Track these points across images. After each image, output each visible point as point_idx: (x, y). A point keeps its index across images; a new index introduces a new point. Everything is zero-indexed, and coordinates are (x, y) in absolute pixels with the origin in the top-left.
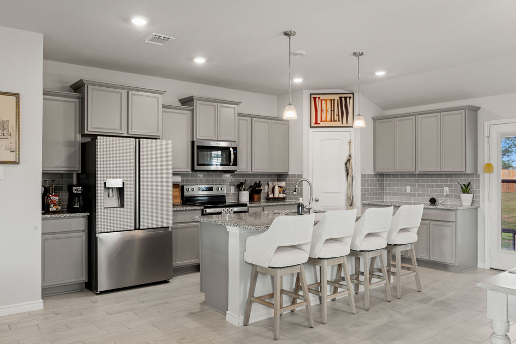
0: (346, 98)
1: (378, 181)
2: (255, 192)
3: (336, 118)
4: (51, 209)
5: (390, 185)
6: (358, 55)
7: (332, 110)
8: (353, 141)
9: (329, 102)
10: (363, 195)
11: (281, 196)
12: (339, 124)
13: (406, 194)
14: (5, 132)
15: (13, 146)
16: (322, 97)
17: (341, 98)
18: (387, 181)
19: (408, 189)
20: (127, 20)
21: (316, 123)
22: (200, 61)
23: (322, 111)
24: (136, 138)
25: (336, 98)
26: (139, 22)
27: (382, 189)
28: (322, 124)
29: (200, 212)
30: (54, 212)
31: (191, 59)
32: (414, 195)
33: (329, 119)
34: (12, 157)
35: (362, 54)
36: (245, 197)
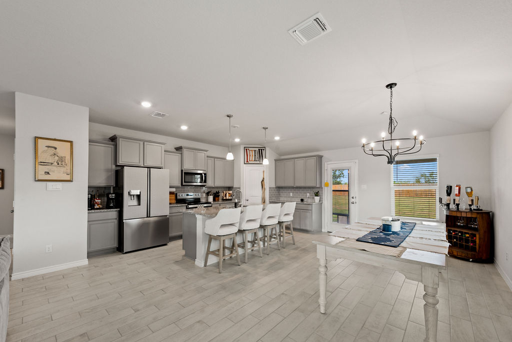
0: (262, 150)
1: (277, 190)
2: (216, 196)
3: (257, 159)
4: (95, 207)
5: (283, 193)
6: (265, 128)
7: (255, 156)
8: (265, 170)
9: (253, 152)
10: (270, 197)
11: (230, 198)
12: (258, 162)
13: (290, 197)
14: (63, 163)
15: (69, 171)
16: (250, 149)
17: (259, 150)
18: (281, 191)
19: (291, 194)
20: (139, 103)
21: (247, 162)
22: (184, 128)
23: (250, 155)
24: (148, 168)
25: (257, 149)
26: (146, 105)
27: (279, 195)
28: (250, 162)
29: (185, 207)
30: (97, 209)
31: (179, 127)
32: (293, 197)
33: (253, 160)
34: (68, 178)
35: (267, 128)
36: (211, 199)
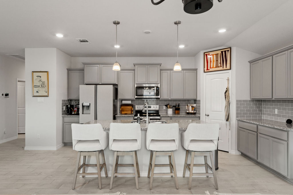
0: (225, 52)
1: (256, 105)
3: (219, 65)
4: (73, 113)
5: (265, 108)
7: (217, 61)
8: (230, 78)
9: (215, 56)
10: (237, 114)
12: (221, 68)
13: (275, 115)
15: (47, 90)
16: (211, 53)
17: (222, 52)
18: (264, 105)
19: (276, 111)
21: (207, 69)
23: (211, 62)
24: (95, 85)
25: (219, 52)
27: (261, 111)
28: (211, 70)
29: (133, 118)
30: (73, 115)
31: (113, 46)
32: (278, 115)
33: (215, 66)
34: (46, 94)
